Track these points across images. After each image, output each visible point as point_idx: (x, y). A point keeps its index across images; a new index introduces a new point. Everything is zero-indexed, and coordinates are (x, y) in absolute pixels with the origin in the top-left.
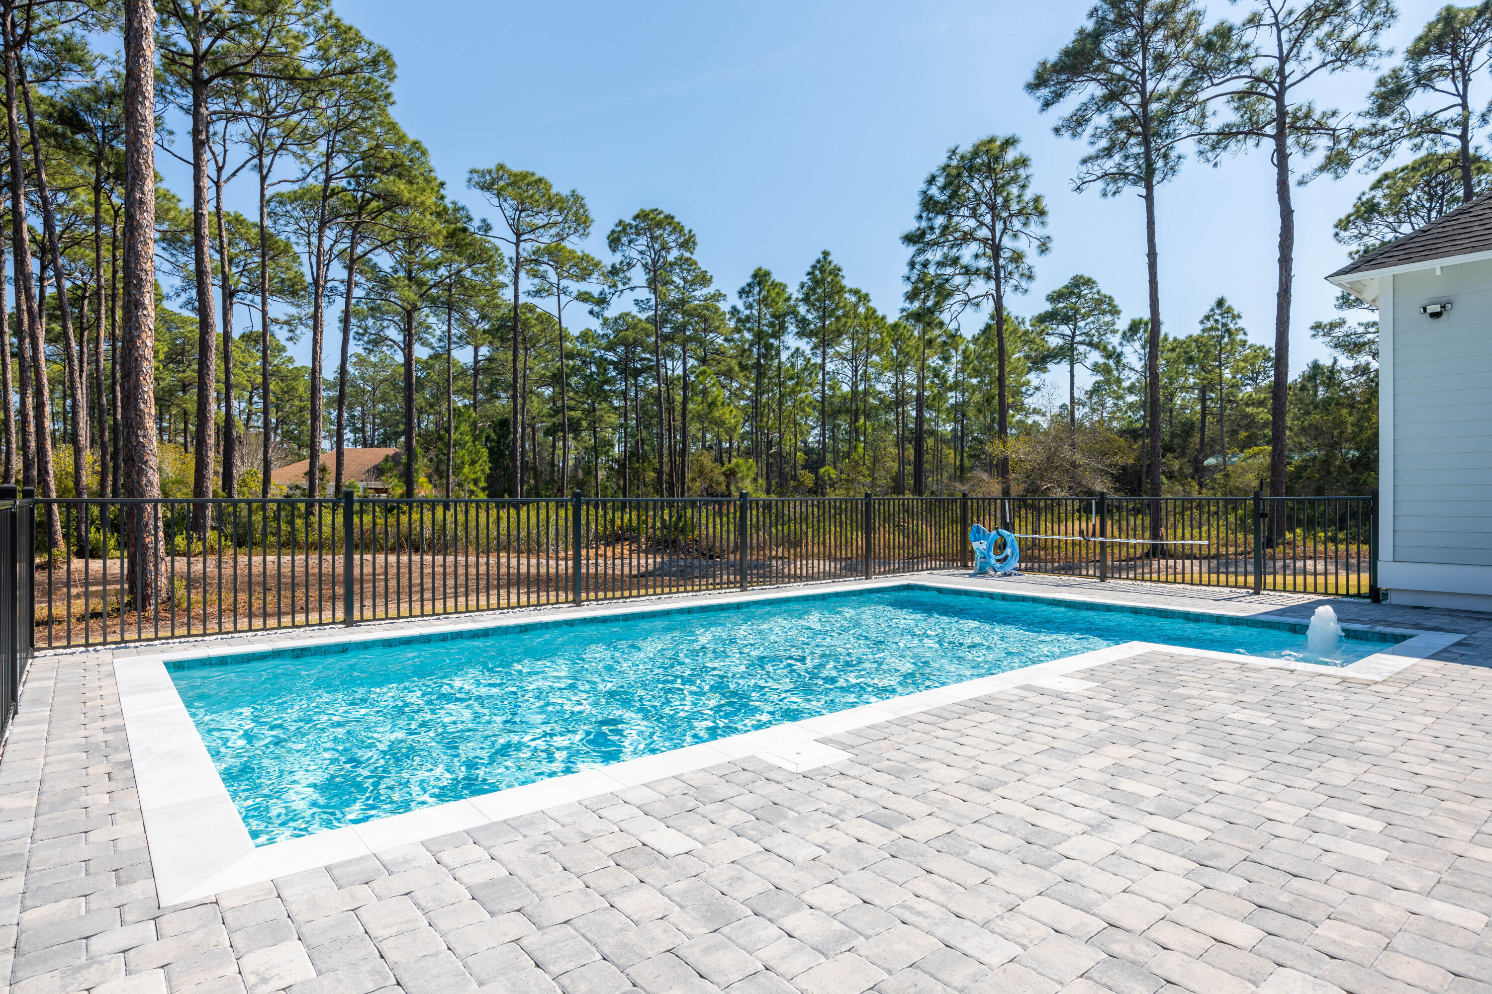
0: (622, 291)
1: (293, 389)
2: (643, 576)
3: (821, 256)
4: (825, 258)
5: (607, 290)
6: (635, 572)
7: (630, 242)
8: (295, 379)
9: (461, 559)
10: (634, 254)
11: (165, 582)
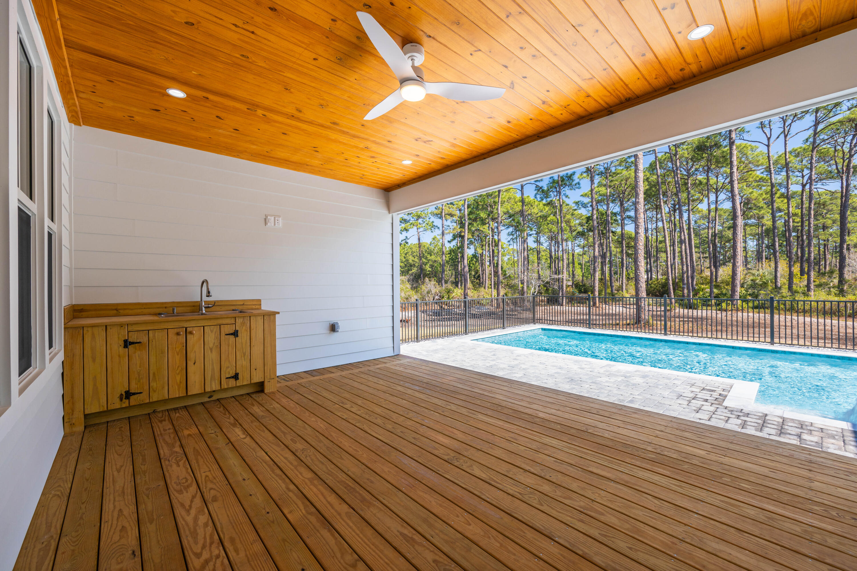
11: (646, 317)
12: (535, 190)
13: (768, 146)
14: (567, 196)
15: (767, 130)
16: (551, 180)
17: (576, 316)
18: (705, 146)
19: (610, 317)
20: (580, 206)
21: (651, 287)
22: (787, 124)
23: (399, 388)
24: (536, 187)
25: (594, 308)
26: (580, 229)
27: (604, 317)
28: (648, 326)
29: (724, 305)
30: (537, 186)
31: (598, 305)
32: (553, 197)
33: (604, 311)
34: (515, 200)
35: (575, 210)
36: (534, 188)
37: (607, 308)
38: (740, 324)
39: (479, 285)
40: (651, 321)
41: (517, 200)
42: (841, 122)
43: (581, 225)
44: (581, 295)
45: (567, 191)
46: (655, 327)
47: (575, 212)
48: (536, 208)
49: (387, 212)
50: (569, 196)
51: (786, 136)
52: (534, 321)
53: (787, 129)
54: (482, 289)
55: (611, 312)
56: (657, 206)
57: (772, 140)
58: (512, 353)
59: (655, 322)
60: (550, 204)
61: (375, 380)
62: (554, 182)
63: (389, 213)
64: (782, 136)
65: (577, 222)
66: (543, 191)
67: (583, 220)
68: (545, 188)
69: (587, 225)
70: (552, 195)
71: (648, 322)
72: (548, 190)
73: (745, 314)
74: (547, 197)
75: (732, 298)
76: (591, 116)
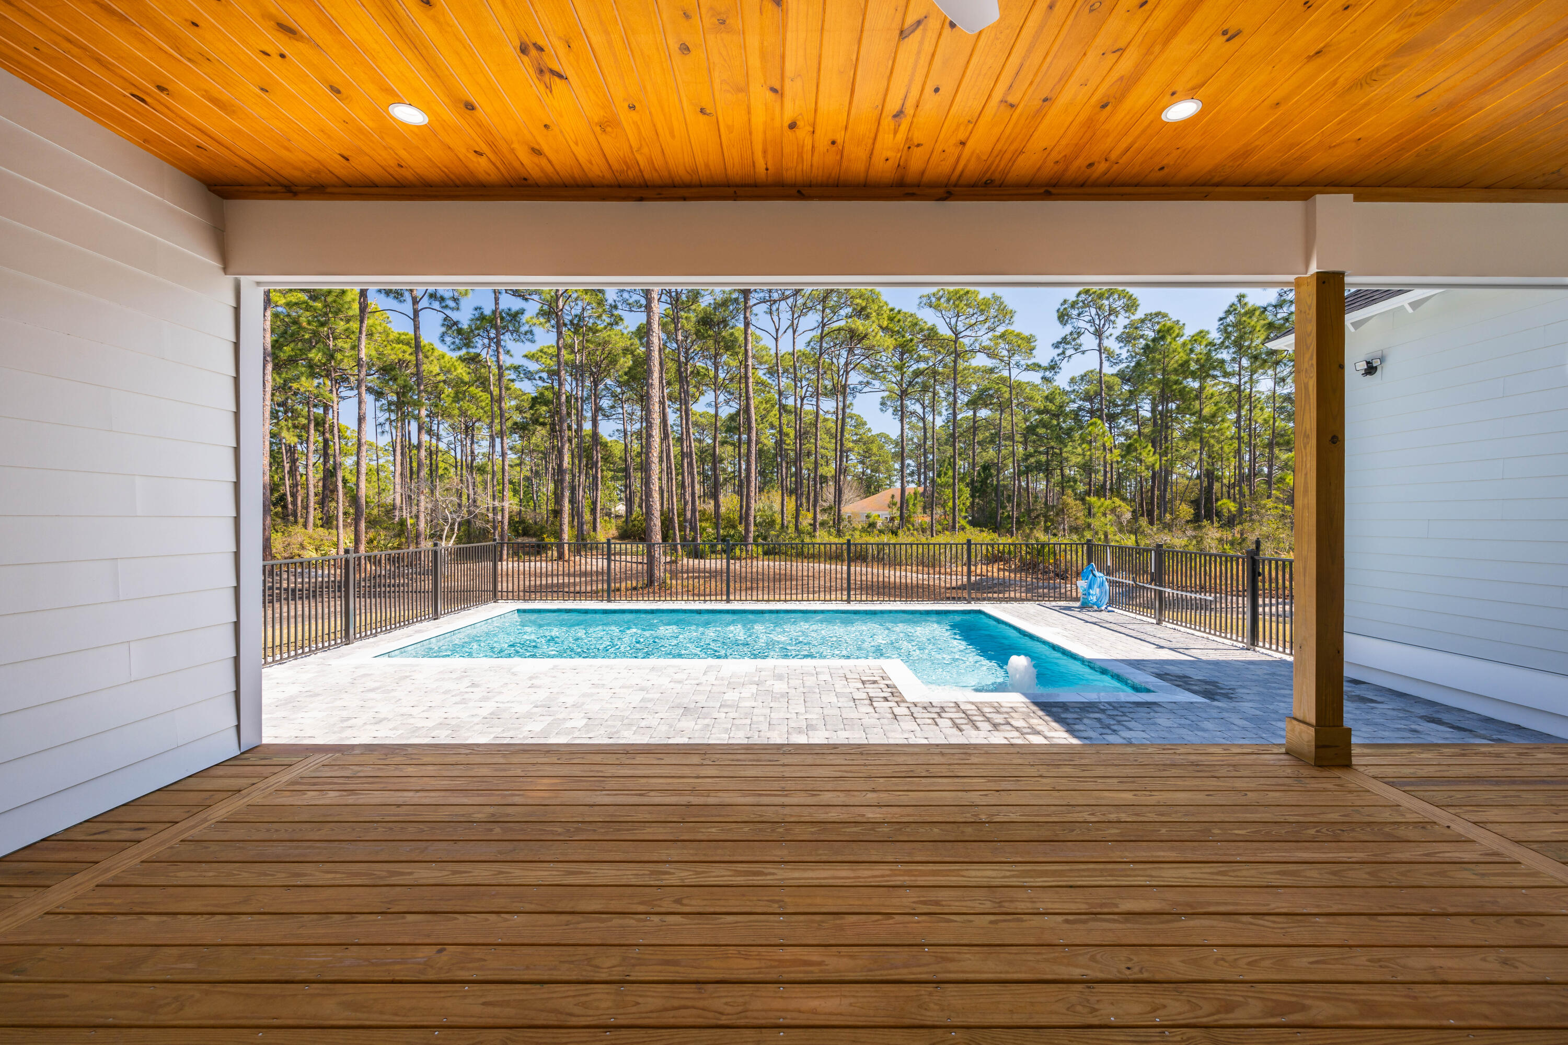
0: (1070, 356)
1: (870, 449)
2: (954, 588)
3: (1235, 300)
4: (1240, 301)
5: (1057, 358)
6: (948, 585)
7: (1079, 315)
8: (872, 442)
9: (869, 570)
10: (1082, 324)
11: (662, 574)
12: (443, 325)
13: (776, 339)
14: (508, 352)
15: (776, 319)
16: (477, 313)
17: (533, 579)
18: (712, 320)
19: (594, 578)
20: (522, 375)
21: (634, 525)
22: (796, 316)
23: (424, 874)
24: (445, 320)
25: (561, 563)
26: (517, 418)
27: (583, 579)
28: (665, 591)
29: (738, 552)
30: (447, 318)
31: (567, 558)
32: (480, 346)
33: (577, 568)
34: (388, 335)
35: (513, 381)
36: (440, 322)
37: (583, 561)
38: (766, 577)
39: (285, 517)
40: (668, 581)
41: (391, 337)
42: (839, 329)
43: (519, 409)
44: (520, 540)
45: (508, 341)
46: (674, 590)
47: (511, 385)
48: (435, 362)
49: (213, 264)
50: (512, 353)
51: (794, 332)
52: (495, 595)
53: (796, 322)
54: (299, 529)
55: (589, 568)
56: (642, 396)
57: (780, 332)
58: (514, 674)
59: (674, 582)
60: (473, 360)
61: (280, 875)
62: (482, 318)
63: (225, 270)
64: (790, 331)
65: (513, 403)
66: (460, 331)
67: (523, 400)
68: (465, 325)
69: (532, 412)
70: (479, 345)
71: (665, 582)
72: (472, 331)
73: (760, 563)
74: (468, 345)
75: (744, 540)
76: (915, 190)
